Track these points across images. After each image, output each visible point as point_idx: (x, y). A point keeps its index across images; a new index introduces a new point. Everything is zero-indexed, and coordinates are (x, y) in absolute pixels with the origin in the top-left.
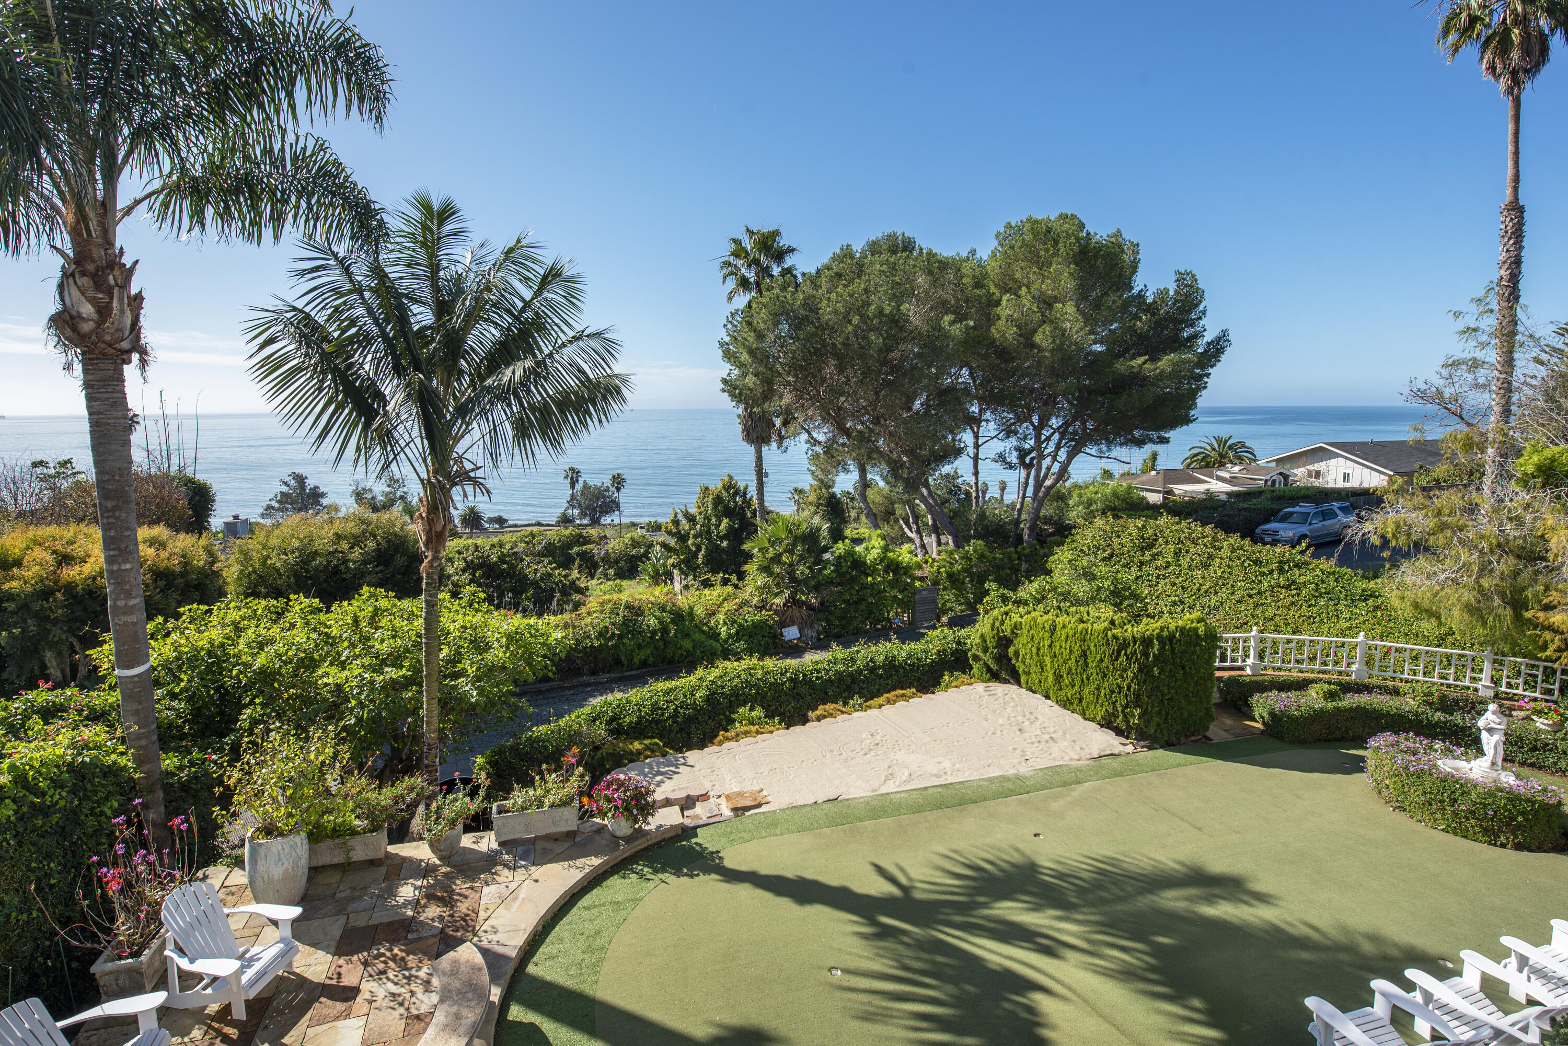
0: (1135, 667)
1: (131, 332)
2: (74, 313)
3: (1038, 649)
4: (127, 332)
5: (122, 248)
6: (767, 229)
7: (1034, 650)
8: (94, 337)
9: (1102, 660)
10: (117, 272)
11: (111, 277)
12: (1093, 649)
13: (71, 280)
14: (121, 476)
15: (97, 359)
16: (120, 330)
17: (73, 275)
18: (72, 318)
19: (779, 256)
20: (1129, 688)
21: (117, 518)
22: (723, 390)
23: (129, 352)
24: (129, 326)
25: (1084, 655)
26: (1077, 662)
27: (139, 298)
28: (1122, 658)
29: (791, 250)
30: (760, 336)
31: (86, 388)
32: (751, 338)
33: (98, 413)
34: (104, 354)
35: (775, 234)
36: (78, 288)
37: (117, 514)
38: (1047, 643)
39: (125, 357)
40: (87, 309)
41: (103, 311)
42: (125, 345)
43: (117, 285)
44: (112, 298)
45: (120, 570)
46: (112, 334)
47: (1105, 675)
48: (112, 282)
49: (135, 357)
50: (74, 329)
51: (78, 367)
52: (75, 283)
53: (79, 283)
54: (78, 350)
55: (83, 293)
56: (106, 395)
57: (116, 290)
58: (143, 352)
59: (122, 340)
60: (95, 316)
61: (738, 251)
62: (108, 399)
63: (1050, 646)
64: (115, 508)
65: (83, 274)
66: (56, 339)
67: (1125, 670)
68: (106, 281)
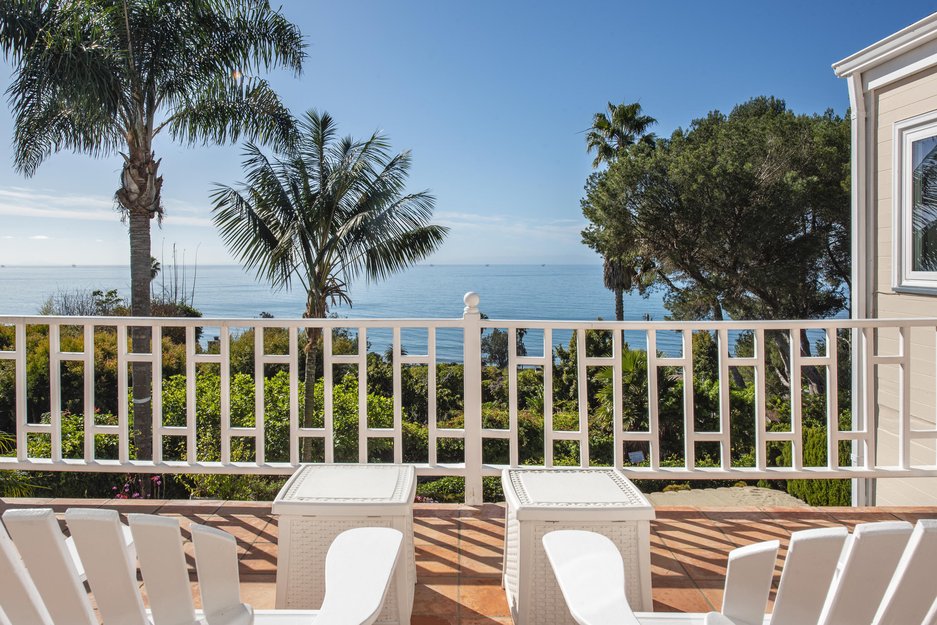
1: (155, 200)
2: (128, 190)
4: (153, 200)
5: (154, 152)
8: (136, 203)
10: (150, 166)
11: (147, 169)
13: (128, 171)
14: (144, 283)
15: (138, 215)
16: (149, 199)
17: (129, 168)
18: (127, 192)
21: (140, 308)
23: (153, 211)
24: (154, 196)
27: (160, 180)
31: (131, 232)
33: (136, 246)
34: (141, 213)
35: (635, 108)
36: (131, 175)
37: (141, 305)
39: (151, 214)
40: (134, 187)
41: (142, 188)
42: (152, 207)
43: (150, 173)
44: (147, 180)
45: (139, 339)
46: (146, 201)
48: (147, 171)
49: (156, 214)
50: (127, 198)
51: (128, 220)
52: (130, 172)
53: (132, 173)
54: (129, 210)
55: (133, 178)
56: (140, 236)
57: (149, 176)
58: (160, 211)
59: (150, 205)
60: (138, 191)
62: (141, 238)
64: (140, 302)
65: (134, 167)
66: (118, 204)
68: (145, 171)
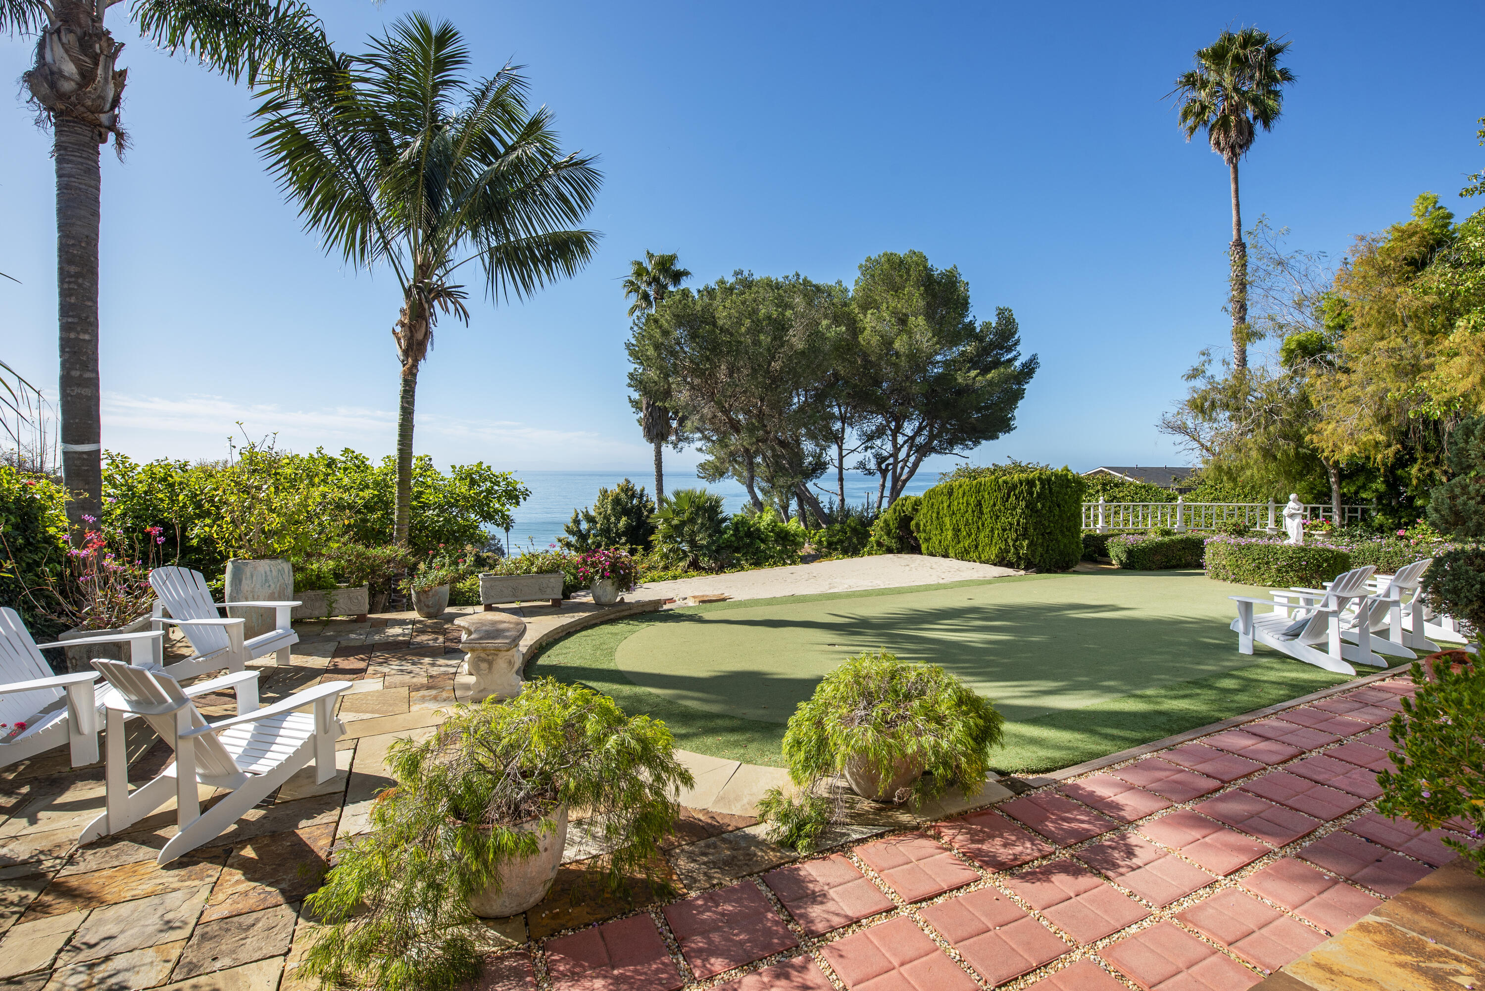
0: (1023, 504)
1: (111, 108)
2: (55, 69)
3: (938, 513)
4: (108, 107)
5: (109, 28)
6: (668, 253)
7: (934, 515)
8: (73, 99)
9: (994, 505)
10: (104, 44)
11: (97, 46)
12: (986, 496)
13: (55, 37)
14: (88, 244)
15: (74, 122)
16: (102, 98)
17: (57, 31)
18: (52, 73)
19: (677, 277)
20: (1018, 524)
21: (80, 285)
22: (630, 385)
23: (107, 129)
24: (110, 100)
25: (979, 504)
26: (973, 512)
27: (123, 74)
28: (1012, 499)
29: (686, 273)
30: (666, 333)
31: (58, 150)
32: (657, 333)
33: (70, 176)
34: (83, 119)
35: (672, 259)
36: (63, 45)
37: (80, 281)
38: (945, 505)
39: (102, 133)
40: (70, 68)
41: (87, 76)
42: (105, 119)
43: (103, 55)
44: (96, 64)
45: (77, 339)
46: (94, 100)
47: (998, 517)
48: (98, 50)
49: (112, 136)
50: (53, 85)
52: (60, 39)
53: (64, 40)
55: (67, 51)
56: (80, 160)
57: (102, 58)
58: (120, 137)
59: (103, 113)
60: (77, 77)
61: (640, 271)
62: (82, 164)
63: (949, 506)
64: (77, 275)
65: (70, 33)
67: (1015, 508)
68: (92, 46)
